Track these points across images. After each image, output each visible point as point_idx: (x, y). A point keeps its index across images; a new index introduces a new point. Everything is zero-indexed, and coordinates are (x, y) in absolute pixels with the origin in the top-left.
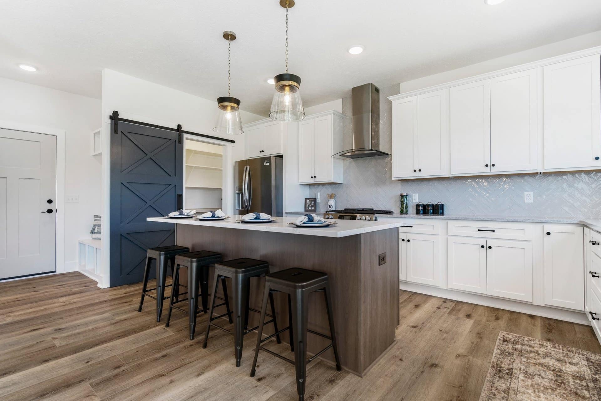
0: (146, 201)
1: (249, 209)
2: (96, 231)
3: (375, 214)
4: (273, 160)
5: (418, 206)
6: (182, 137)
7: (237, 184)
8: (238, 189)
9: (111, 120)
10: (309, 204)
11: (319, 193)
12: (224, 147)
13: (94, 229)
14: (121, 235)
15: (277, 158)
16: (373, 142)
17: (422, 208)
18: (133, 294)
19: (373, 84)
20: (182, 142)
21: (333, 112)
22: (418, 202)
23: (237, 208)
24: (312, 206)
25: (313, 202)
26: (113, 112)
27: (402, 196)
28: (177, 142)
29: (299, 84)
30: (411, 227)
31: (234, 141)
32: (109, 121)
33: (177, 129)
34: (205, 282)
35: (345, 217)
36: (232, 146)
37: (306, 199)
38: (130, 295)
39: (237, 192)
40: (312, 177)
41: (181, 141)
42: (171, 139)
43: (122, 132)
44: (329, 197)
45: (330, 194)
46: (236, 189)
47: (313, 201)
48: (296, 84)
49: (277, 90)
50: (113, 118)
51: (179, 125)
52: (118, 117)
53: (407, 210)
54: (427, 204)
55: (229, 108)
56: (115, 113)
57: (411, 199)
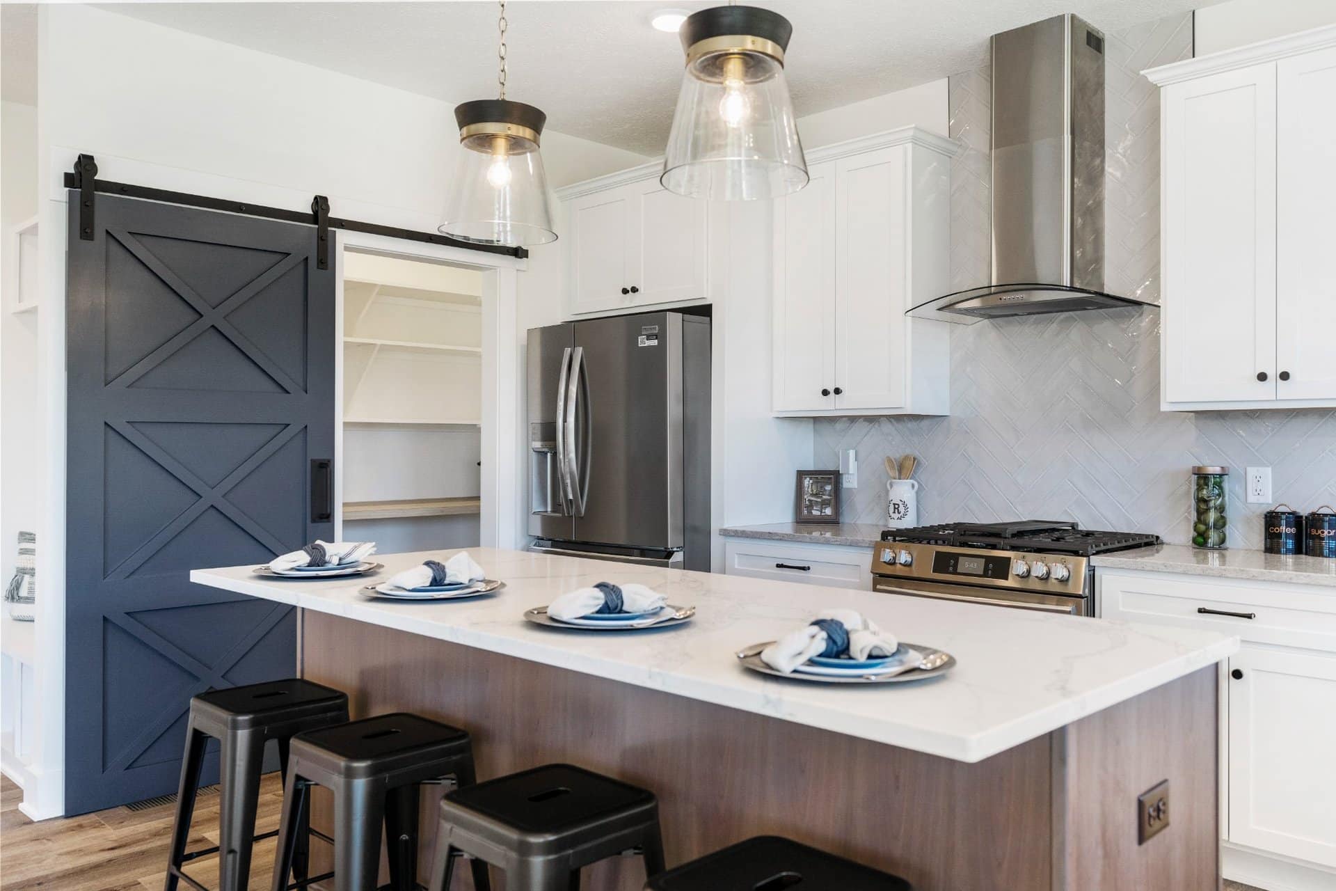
0: (199, 492)
1: (581, 514)
2: (23, 592)
3: (1089, 556)
4: (674, 323)
5: (1272, 519)
6: (330, 244)
7: (537, 417)
8: (539, 435)
9: (70, 192)
10: (812, 495)
11: (852, 453)
12: (487, 272)
13: (17, 586)
14: (105, 619)
15: (687, 317)
16: (1078, 253)
17: (1293, 530)
18: (143, 853)
19: (1080, 16)
20: (330, 262)
21: (911, 133)
22: (1270, 502)
23: (537, 507)
24: (825, 504)
25: (828, 488)
26: (76, 159)
27: (1202, 478)
28: (313, 262)
29: (782, 47)
30: (1249, 616)
31: (527, 251)
32: (63, 193)
33: (311, 213)
34: (404, 837)
35: (961, 559)
36: (518, 270)
37: (801, 475)
38: (132, 855)
39: (538, 445)
40: (825, 393)
41: (325, 258)
42: (289, 254)
43: (108, 232)
44: (892, 467)
45: (897, 454)
46: (533, 434)
47: (828, 481)
48: (769, 47)
49: (691, 72)
50: (77, 182)
51: (320, 197)
52: (96, 178)
53: (1225, 535)
54: (1313, 514)
55: (501, 144)
56: (86, 164)
57: (1238, 489)
